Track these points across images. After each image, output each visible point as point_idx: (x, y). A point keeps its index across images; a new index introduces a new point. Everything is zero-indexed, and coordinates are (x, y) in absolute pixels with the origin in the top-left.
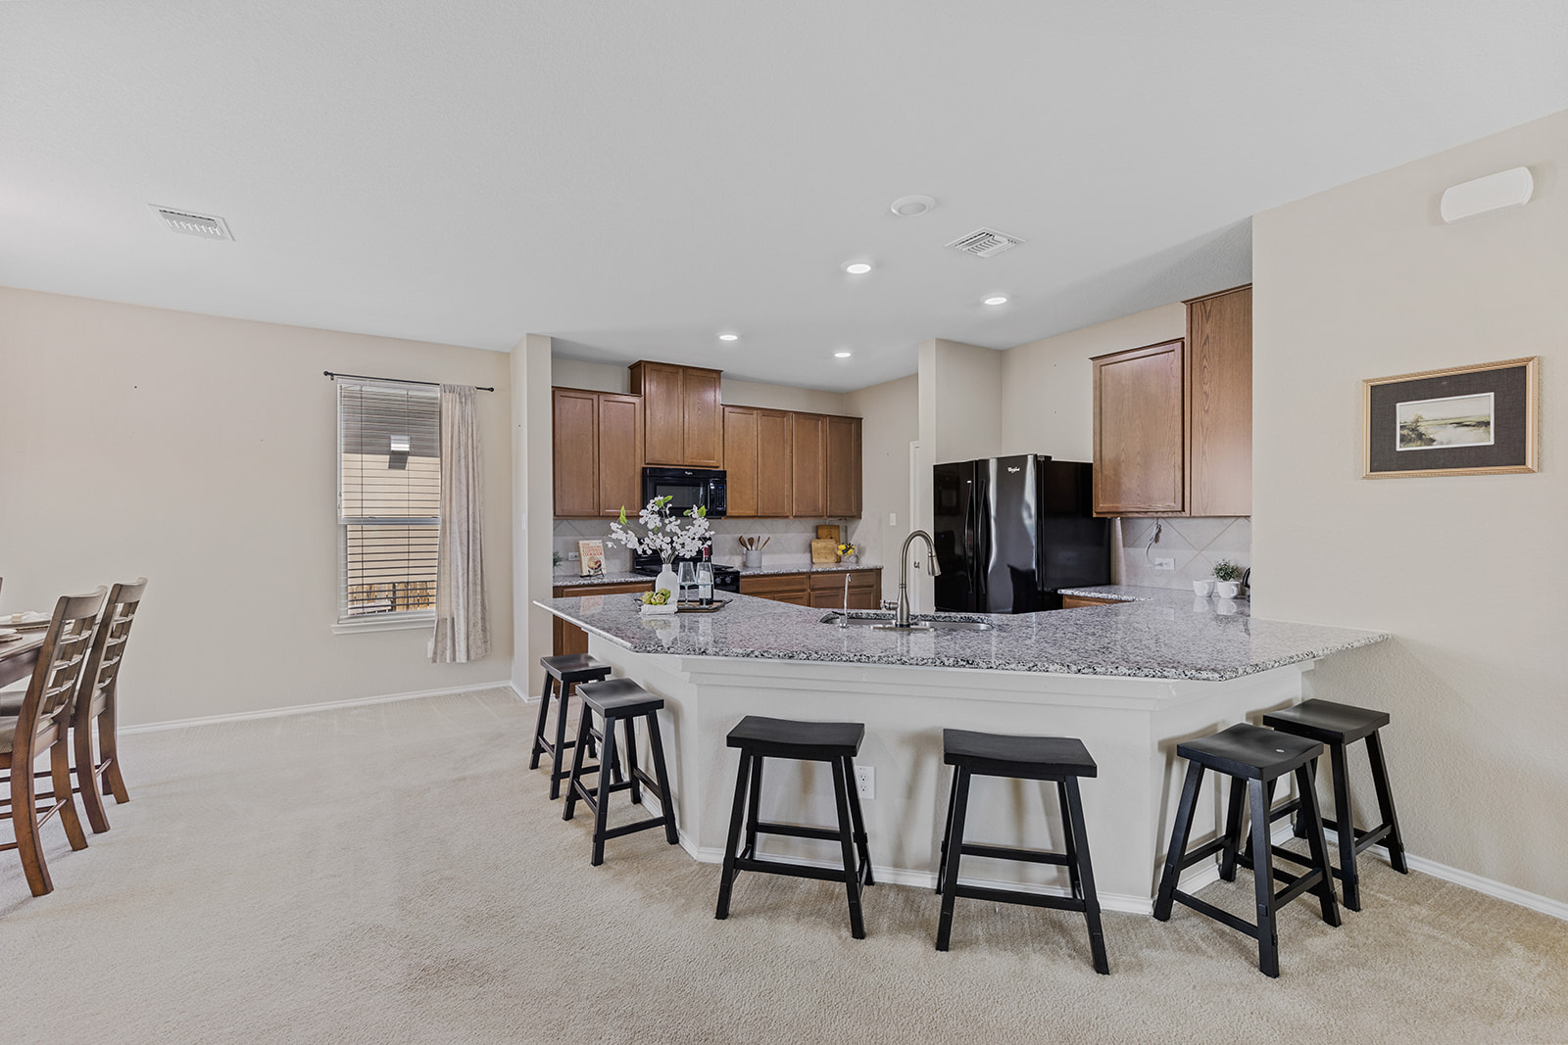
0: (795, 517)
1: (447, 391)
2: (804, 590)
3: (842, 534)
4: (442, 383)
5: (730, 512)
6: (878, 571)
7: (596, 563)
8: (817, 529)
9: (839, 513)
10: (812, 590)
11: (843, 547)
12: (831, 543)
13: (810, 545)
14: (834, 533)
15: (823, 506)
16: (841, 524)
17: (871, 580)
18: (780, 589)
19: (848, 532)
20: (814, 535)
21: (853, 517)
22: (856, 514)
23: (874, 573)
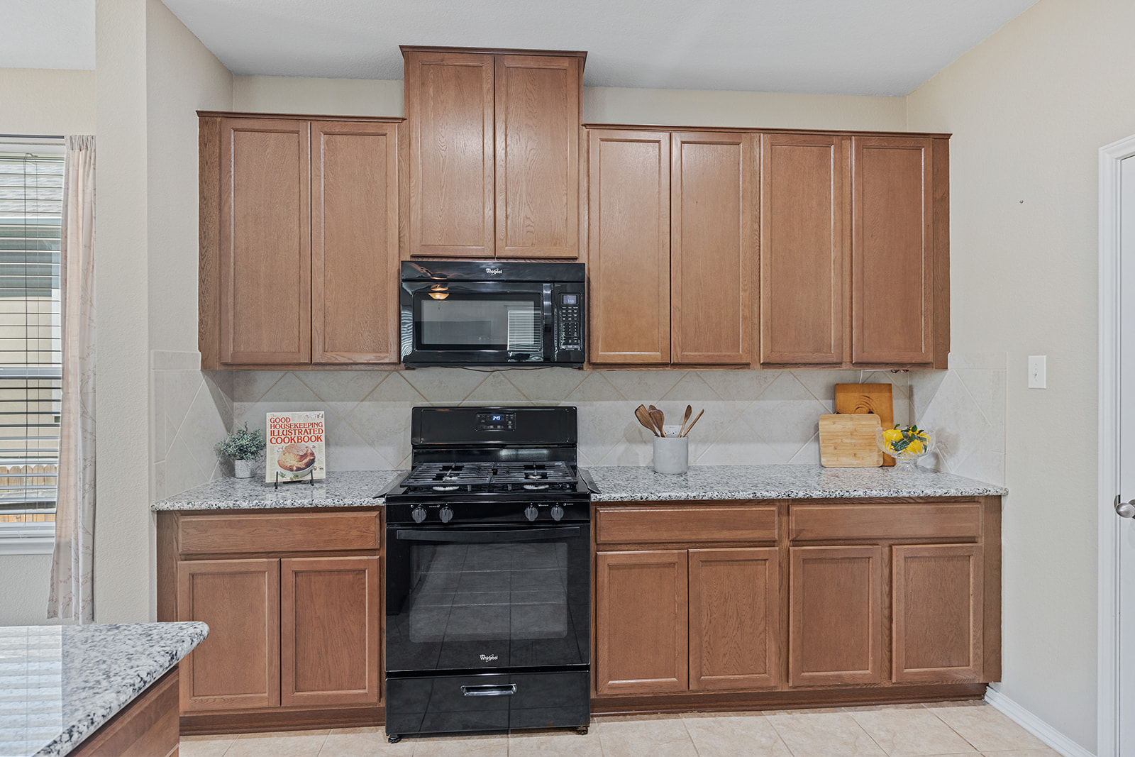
0: (766, 365)
1: (77, 147)
2: (771, 543)
3: (899, 405)
4: (67, 134)
5: (600, 353)
6: (993, 503)
7: (302, 457)
8: (835, 390)
9: (886, 355)
10: (796, 542)
11: (896, 435)
12: (870, 424)
13: (817, 428)
14: (878, 400)
15: (840, 340)
16: (897, 380)
17: (971, 522)
18: (704, 536)
19: (916, 398)
20: (828, 404)
21: (924, 365)
22: (930, 359)
23: (979, 509)
